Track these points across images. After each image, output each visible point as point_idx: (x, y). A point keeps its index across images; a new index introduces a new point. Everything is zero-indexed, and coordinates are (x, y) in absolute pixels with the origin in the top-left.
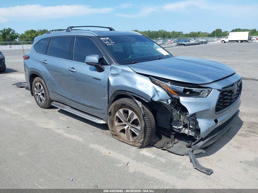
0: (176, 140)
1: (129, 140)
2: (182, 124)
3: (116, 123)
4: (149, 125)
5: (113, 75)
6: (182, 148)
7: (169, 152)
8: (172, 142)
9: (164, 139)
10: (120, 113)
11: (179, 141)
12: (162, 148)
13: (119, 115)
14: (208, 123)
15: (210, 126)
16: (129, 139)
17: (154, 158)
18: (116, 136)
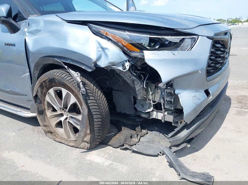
0: (144, 131)
1: (69, 139)
2: (152, 103)
3: (49, 113)
4: (96, 110)
5: (32, 33)
6: (153, 142)
7: (134, 152)
8: (137, 135)
9: (126, 131)
10: (51, 96)
11: (148, 131)
12: (122, 146)
13: (50, 99)
14: (195, 96)
15: (199, 102)
16: (69, 137)
17: (108, 167)
18: (51, 133)
